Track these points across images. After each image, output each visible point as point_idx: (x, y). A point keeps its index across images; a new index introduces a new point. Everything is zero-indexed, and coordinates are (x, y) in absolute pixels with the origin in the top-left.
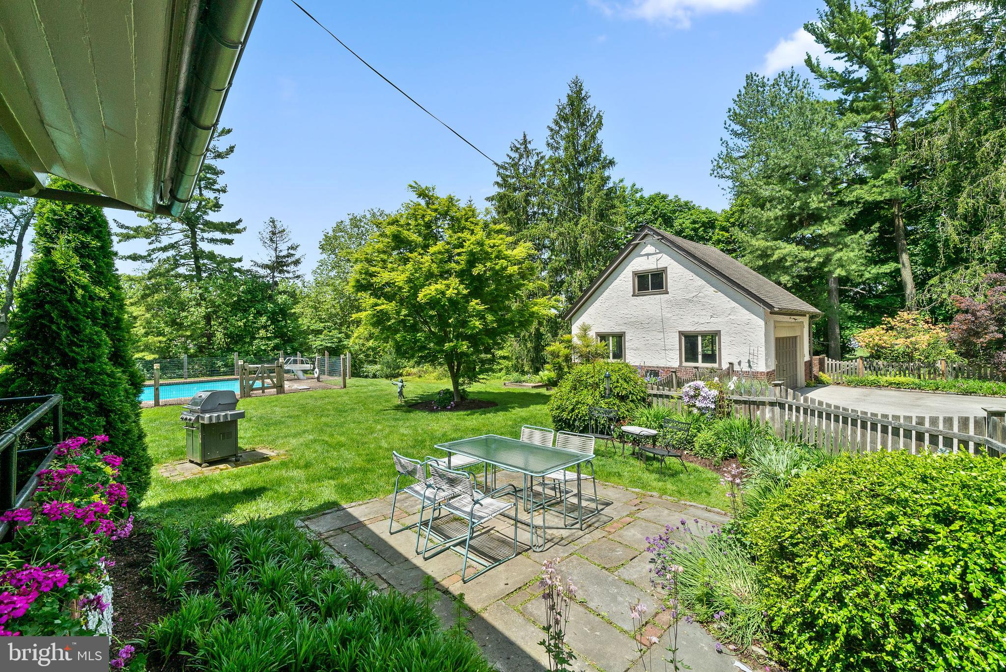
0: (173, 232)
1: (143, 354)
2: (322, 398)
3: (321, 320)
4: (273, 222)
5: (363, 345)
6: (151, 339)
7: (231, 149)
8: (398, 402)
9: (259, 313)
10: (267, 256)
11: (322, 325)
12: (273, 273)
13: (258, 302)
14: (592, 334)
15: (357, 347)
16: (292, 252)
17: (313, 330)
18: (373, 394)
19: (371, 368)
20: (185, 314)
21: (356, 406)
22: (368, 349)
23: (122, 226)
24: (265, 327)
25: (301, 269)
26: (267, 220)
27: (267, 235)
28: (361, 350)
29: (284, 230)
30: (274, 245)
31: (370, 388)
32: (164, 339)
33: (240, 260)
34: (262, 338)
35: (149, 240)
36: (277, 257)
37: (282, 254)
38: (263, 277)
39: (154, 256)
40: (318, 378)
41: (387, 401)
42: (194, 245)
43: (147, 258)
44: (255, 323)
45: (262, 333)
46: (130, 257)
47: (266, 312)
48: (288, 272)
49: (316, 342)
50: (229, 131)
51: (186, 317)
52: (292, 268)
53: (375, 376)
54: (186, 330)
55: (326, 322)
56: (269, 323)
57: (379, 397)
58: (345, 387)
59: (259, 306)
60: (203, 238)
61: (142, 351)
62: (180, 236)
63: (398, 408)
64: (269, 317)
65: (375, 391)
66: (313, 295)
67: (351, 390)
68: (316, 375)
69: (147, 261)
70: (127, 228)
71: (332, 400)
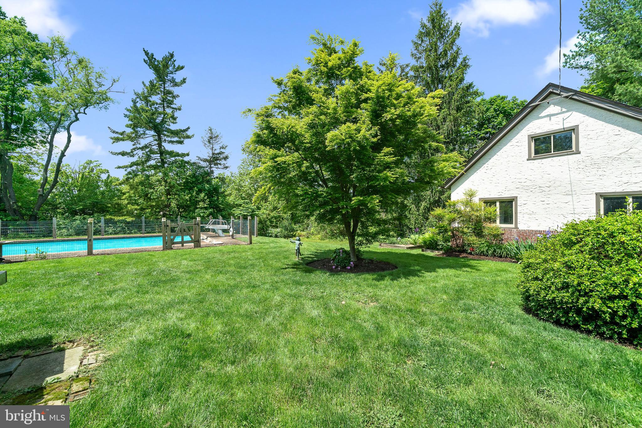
0: (147, 136)
1: (126, 217)
2: (229, 253)
3: (242, 198)
4: (211, 130)
5: (269, 214)
6: (130, 207)
7: (184, 81)
8: (296, 259)
9: (200, 191)
10: (206, 153)
11: (242, 201)
12: (210, 164)
13: (200, 183)
14: (476, 200)
15: (265, 216)
16: (223, 150)
17: (237, 205)
18: (274, 250)
19: (274, 231)
20: (152, 190)
21: (256, 262)
22: (272, 218)
23: (114, 132)
24: (203, 201)
25: (228, 163)
26: (207, 129)
27: (206, 139)
28: (267, 218)
29: (217, 136)
30: (211, 146)
31: (272, 245)
32: (138, 208)
33: (188, 155)
34: (201, 208)
35: (133, 143)
36: (213, 154)
37: (216, 152)
38: (204, 167)
39: (135, 153)
40: (232, 236)
41: (285, 258)
42: (160, 145)
43: (131, 154)
44: (197, 197)
45: (201, 204)
46: (120, 153)
47: (205, 190)
48: (220, 164)
49: (237, 212)
50: (182, 68)
51: (153, 193)
52: (223, 162)
53: (276, 236)
54: (153, 202)
55: (245, 199)
56: (206, 198)
57: (279, 253)
58: (251, 243)
59: (200, 186)
60: (165, 140)
61: (125, 215)
62: (152, 139)
63: (295, 266)
64: (206, 194)
65: (275, 248)
66: (238, 181)
67: (254, 246)
68: (231, 233)
69: (131, 156)
70: (117, 133)
71: (236, 255)
